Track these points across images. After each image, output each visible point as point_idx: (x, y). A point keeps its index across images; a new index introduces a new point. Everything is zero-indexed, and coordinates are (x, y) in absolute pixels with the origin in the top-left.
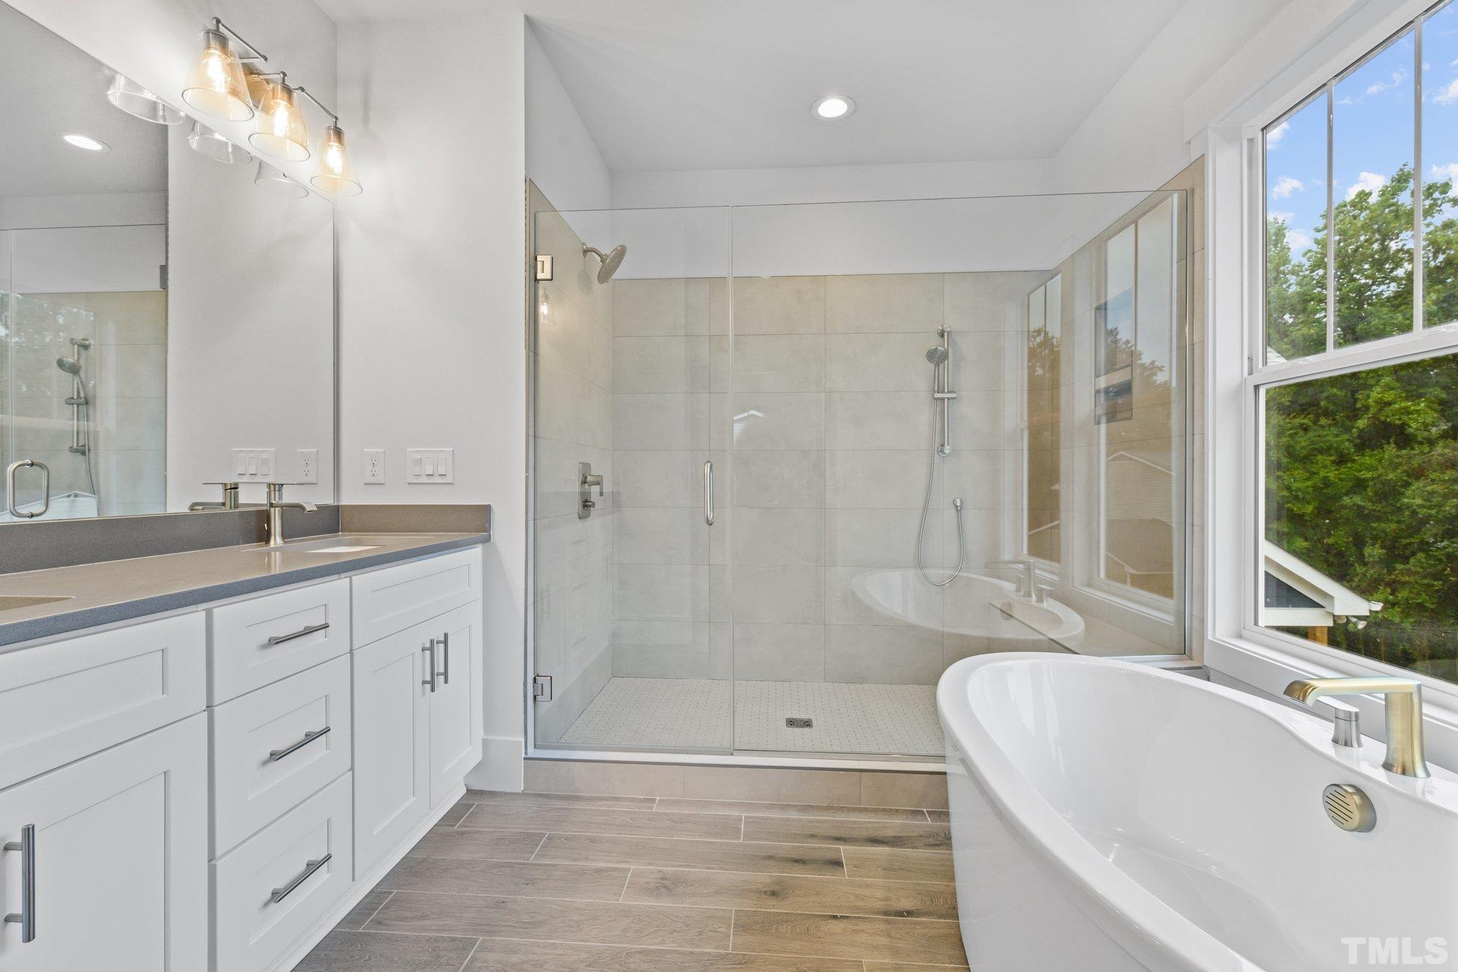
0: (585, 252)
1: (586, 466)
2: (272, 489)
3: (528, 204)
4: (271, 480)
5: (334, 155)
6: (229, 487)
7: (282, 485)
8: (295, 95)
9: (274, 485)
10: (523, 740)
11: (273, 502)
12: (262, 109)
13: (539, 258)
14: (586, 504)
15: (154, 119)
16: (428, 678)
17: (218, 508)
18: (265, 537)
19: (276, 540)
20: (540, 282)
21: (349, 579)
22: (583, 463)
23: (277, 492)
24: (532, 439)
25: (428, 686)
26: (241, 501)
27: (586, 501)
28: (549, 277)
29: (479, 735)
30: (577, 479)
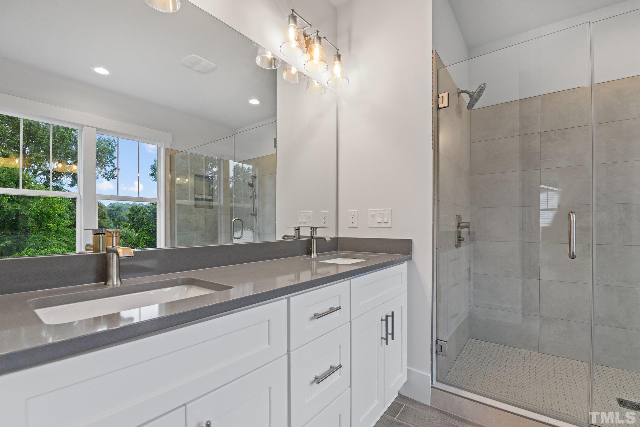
0: (459, 93)
1: (459, 217)
2: (313, 230)
3: (434, 66)
4: (311, 225)
5: (337, 67)
6: (296, 229)
7: (317, 228)
8: (322, 40)
9: (313, 228)
10: (430, 376)
11: (313, 236)
12: (309, 52)
13: (440, 95)
14: (460, 239)
15: (271, 68)
16: (384, 336)
17: (292, 239)
18: (309, 252)
19: (314, 255)
20: (440, 109)
21: (349, 281)
22: (458, 215)
23: (314, 231)
24: (436, 201)
25: (384, 341)
26: (301, 234)
27: (459, 237)
28: (447, 105)
29: (406, 367)
30: (454, 224)
